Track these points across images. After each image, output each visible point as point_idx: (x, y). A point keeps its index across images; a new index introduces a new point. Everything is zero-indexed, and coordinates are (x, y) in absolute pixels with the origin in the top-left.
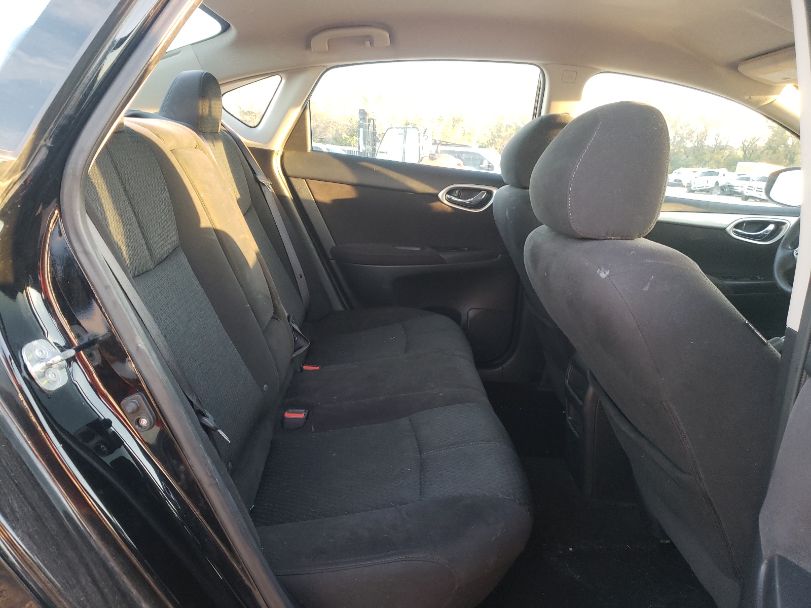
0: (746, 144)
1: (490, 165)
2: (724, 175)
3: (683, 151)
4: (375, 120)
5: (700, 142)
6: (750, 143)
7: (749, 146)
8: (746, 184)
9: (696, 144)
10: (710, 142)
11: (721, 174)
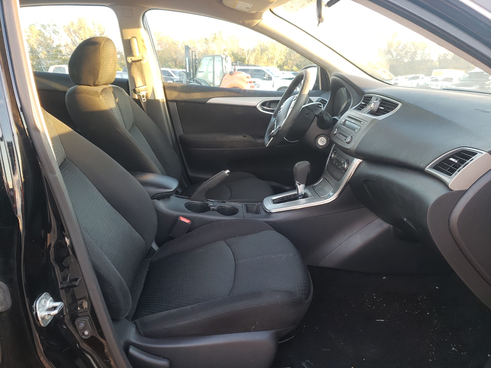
0: (441, 58)
1: (270, 77)
2: (423, 78)
3: (403, 64)
4: (195, 52)
5: (413, 58)
6: (444, 57)
7: (443, 59)
8: (435, 83)
9: (410, 60)
10: (418, 58)
11: (421, 77)
